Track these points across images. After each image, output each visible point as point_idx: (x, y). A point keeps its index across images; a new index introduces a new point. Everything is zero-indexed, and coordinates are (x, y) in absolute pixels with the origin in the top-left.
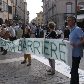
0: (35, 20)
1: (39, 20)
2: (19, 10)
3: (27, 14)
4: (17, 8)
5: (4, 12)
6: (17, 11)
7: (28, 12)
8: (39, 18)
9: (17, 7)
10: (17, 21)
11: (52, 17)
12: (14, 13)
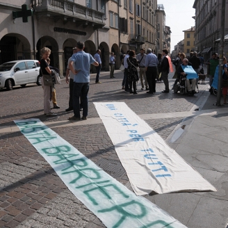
0: (182, 43)
1: (188, 43)
2: (144, 24)
3: (164, 32)
4: (138, 21)
5: (111, 30)
6: (138, 27)
7: (169, 28)
8: (189, 40)
9: (139, 19)
10: (139, 46)
11: (210, 36)
12: (132, 31)
